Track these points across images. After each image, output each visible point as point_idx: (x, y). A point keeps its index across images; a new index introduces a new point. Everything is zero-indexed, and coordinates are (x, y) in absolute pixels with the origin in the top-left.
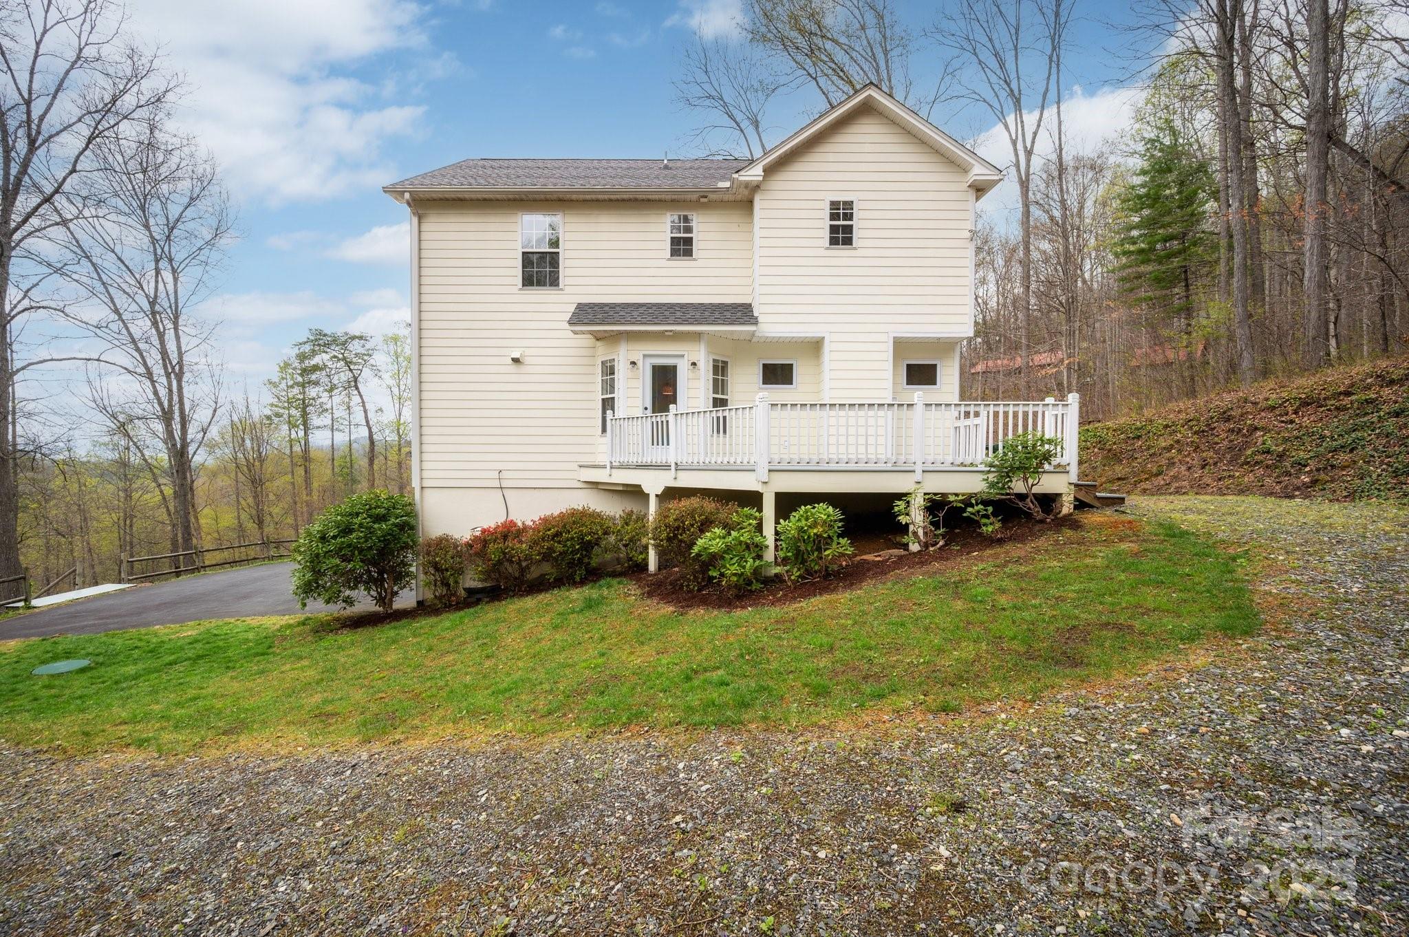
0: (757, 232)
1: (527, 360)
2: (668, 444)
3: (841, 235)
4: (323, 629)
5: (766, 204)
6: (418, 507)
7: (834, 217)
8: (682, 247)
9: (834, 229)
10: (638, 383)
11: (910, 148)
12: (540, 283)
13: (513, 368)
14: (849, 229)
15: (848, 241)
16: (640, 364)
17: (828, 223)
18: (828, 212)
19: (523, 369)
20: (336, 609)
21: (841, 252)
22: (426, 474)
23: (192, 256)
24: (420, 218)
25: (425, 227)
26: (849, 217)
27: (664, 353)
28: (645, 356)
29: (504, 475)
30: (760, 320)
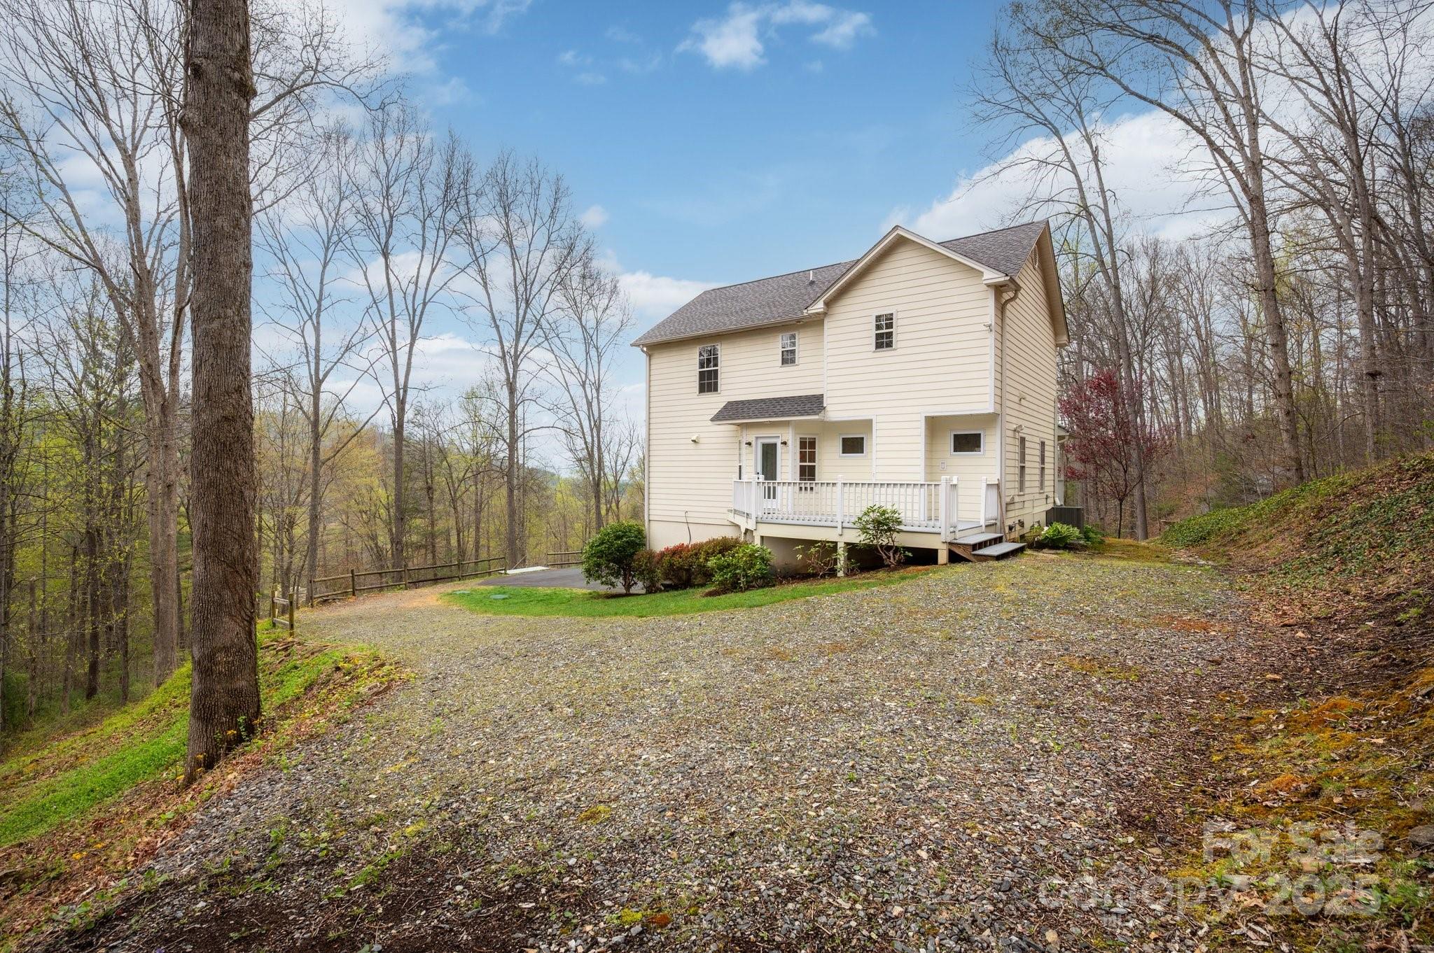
0: (827, 346)
1: (701, 441)
2: (774, 498)
3: (884, 341)
4: (596, 596)
5: (832, 325)
6: (646, 532)
7: (878, 327)
8: (788, 358)
9: (879, 336)
10: (752, 457)
11: (937, 264)
12: (709, 390)
13: (693, 446)
14: (890, 335)
15: (889, 345)
16: (753, 444)
17: (874, 332)
18: (874, 323)
19: (700, 446)
20: (604, 589)
21: (885, 353)
22: (651, 512)
23: (610, 342)
24: (650, 356)
25: (653, 361)
26: (890, 326)
27: (769, 435)
28: (757, 438)
29: (688, 515)
30: (828, 409)
